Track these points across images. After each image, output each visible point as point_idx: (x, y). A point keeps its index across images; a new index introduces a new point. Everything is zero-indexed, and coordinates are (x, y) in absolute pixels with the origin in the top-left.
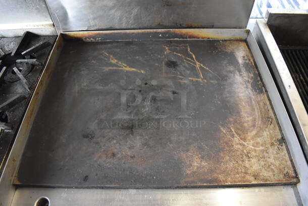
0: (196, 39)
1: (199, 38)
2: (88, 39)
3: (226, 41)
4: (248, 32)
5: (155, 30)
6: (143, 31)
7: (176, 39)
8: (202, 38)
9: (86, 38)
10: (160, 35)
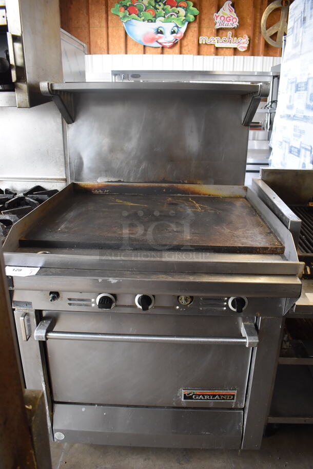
0: (197, 196)
1: (200, 194)
2: (96, 191)
3: (225, 197)
4: (246, 189)
5: (160, 185)
6: (149, 184)
7: (179, 195)
8: (204, 194)
9: (95, 190)
10: (164, 190)
